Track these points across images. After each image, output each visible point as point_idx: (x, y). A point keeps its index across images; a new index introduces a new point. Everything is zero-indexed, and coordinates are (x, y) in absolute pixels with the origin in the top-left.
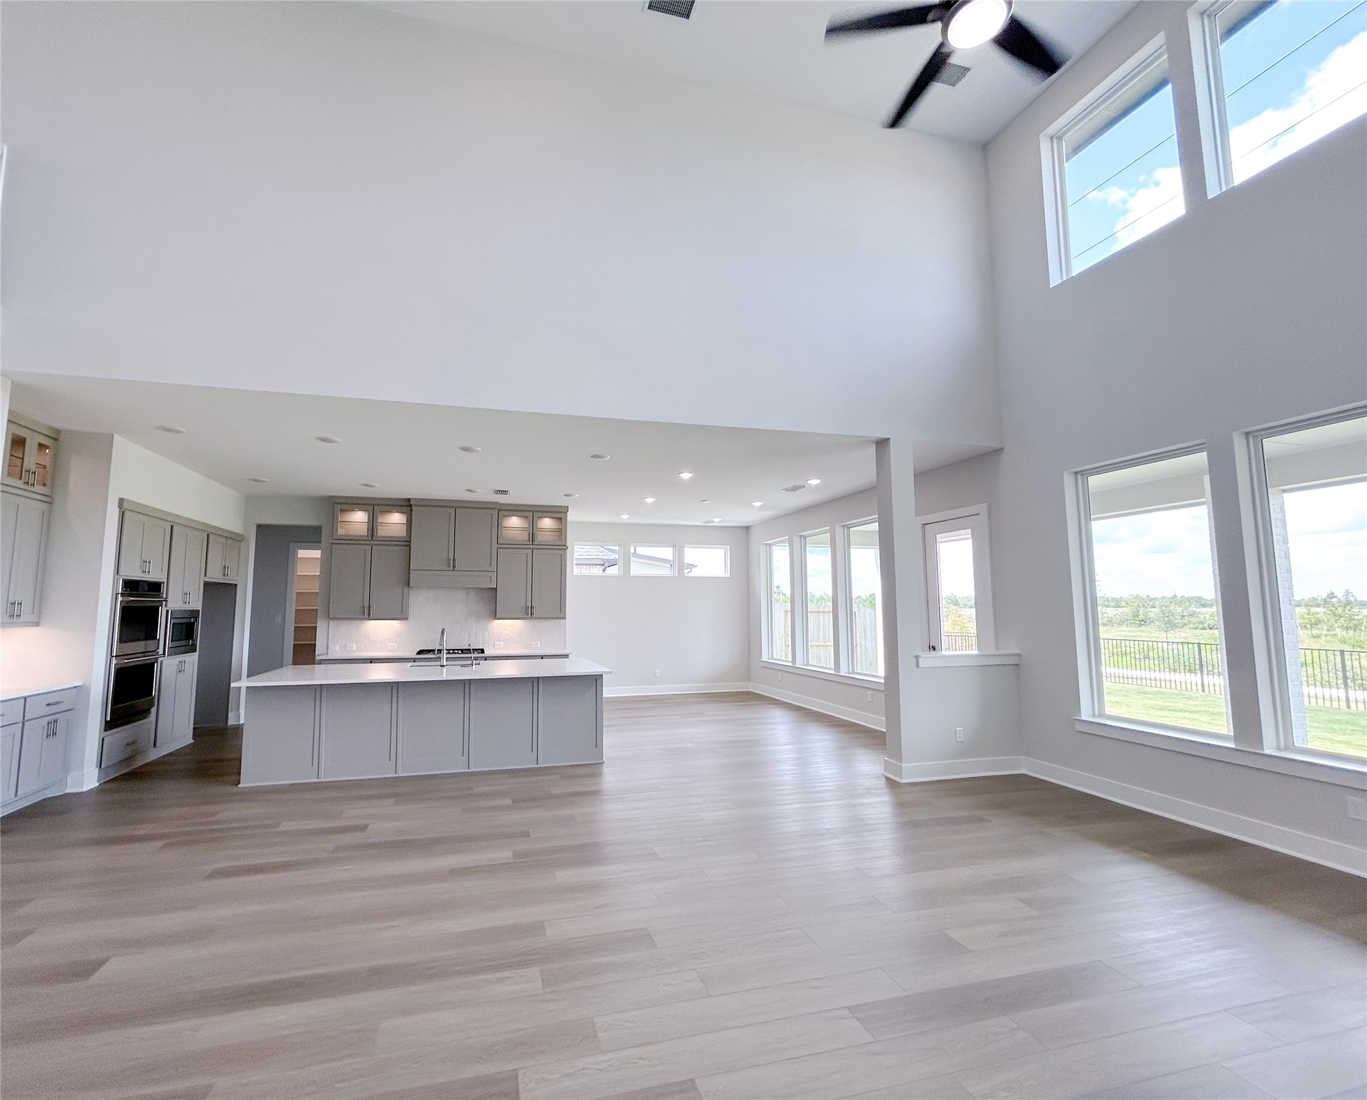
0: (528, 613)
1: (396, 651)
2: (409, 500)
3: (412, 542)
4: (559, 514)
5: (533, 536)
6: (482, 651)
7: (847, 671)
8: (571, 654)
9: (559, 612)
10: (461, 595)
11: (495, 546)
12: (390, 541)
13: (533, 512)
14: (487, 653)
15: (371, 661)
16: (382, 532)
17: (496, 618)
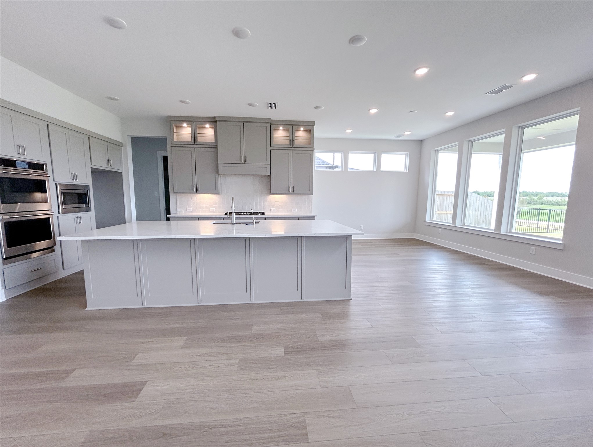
0: (290, 191)
1: (214, 212)
2: (214, 118)
3: (218, 145)
4: (309, 127)
5: (292, 141)
6: (263, 213)
7: (506, 231)
8: (316, 216)
9: (309, 192)
10: (250, 180)
11: (269, 148)
12: (206, 145)
13: (293, 125)
14: (266, 214)
15: (199, 218)
16: (200, 139)
17: (270, 193)
